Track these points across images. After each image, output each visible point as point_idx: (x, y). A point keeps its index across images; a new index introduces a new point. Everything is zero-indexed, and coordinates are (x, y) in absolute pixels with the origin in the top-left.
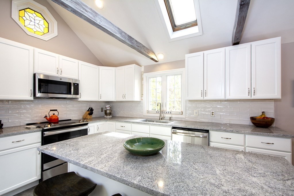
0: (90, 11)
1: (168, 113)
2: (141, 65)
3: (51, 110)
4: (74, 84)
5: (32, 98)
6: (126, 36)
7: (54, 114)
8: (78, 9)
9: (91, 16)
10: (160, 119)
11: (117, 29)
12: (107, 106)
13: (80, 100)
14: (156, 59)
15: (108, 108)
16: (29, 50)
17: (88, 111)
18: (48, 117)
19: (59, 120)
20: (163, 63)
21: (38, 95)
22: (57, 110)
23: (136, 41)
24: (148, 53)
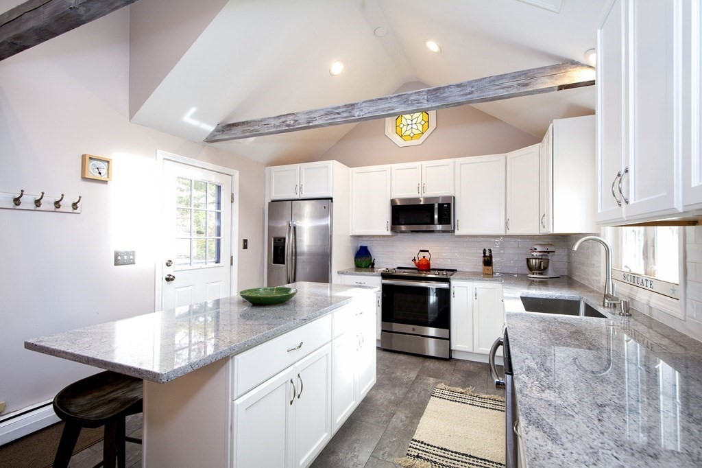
1: (645, 284)
3: (421, 251)
5: (389, 233)
7: (424, 257)
13: (458, 233)
16: (385, 170)
17: (484, 256)
18: (417, 261)
19: (431, 267)
22: (428, 251)
23: (459, 86)
24: (525, 85)
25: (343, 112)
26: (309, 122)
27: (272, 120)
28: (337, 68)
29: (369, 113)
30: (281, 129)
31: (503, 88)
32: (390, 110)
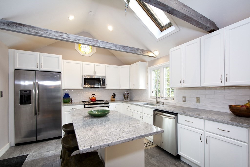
0: (93, 41)
1: (163, 98)
2: (146, 61)
3: (92, 94)
4: (102, 79)
5: (82, 88)
6: (120, 47)
7: (94, 97)
8: (86, 43)
9: (94, 43)
10: (156, 103)
11: (112, 45)
12: (125, 93)
13: (106, 88)
14: (155, 56)
15: (126, 94)
16: (80, 64)
17: (113, 95)
18: (91, 98)
19: (96, 100)
20: (160, 58)
21: (84, 86)
22: (95, 94)
23: (130, 47)
24: (143, 53)
25: (93, 42)
26: (76, 41)
27: (53, 32)
28: (72, 18)
29: (103, 46)
30: (59, 38)
31: (139, 52)
32: (111, 47)
